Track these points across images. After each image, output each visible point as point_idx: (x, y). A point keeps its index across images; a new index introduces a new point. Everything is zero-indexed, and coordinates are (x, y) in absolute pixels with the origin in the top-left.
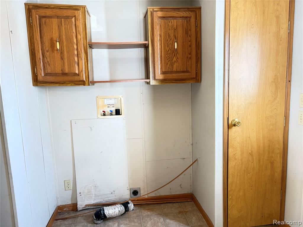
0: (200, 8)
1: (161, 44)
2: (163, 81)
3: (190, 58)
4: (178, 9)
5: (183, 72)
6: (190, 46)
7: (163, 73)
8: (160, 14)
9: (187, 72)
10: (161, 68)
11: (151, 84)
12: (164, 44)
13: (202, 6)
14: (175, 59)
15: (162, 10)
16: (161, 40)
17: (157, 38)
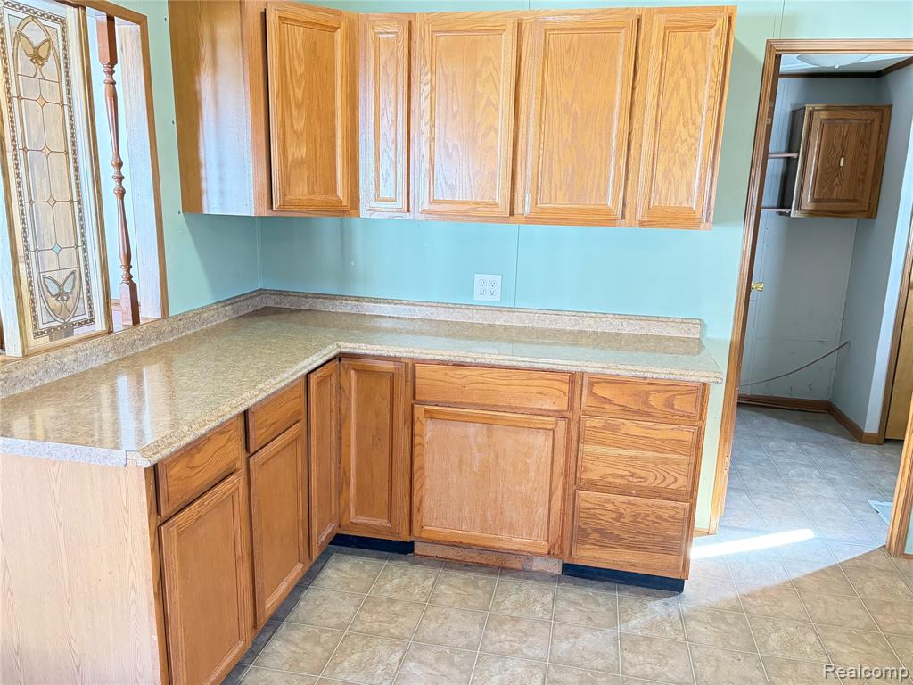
0: (891, 107)
1: (818, 159)
2: (812, 213)
3: (863, 181)
4: (854, 108)
5: (848, 201)
6: (866, 163)
7: (814, 200)
8: (824, 115)
9: (854, 201)
10: (813, 194)
11: (792, 215)
12: (823, 158)
13: (894, 104)
14: (837, 181)
15: (827, 109)
16: (819, 152)
17: (814, 150)
